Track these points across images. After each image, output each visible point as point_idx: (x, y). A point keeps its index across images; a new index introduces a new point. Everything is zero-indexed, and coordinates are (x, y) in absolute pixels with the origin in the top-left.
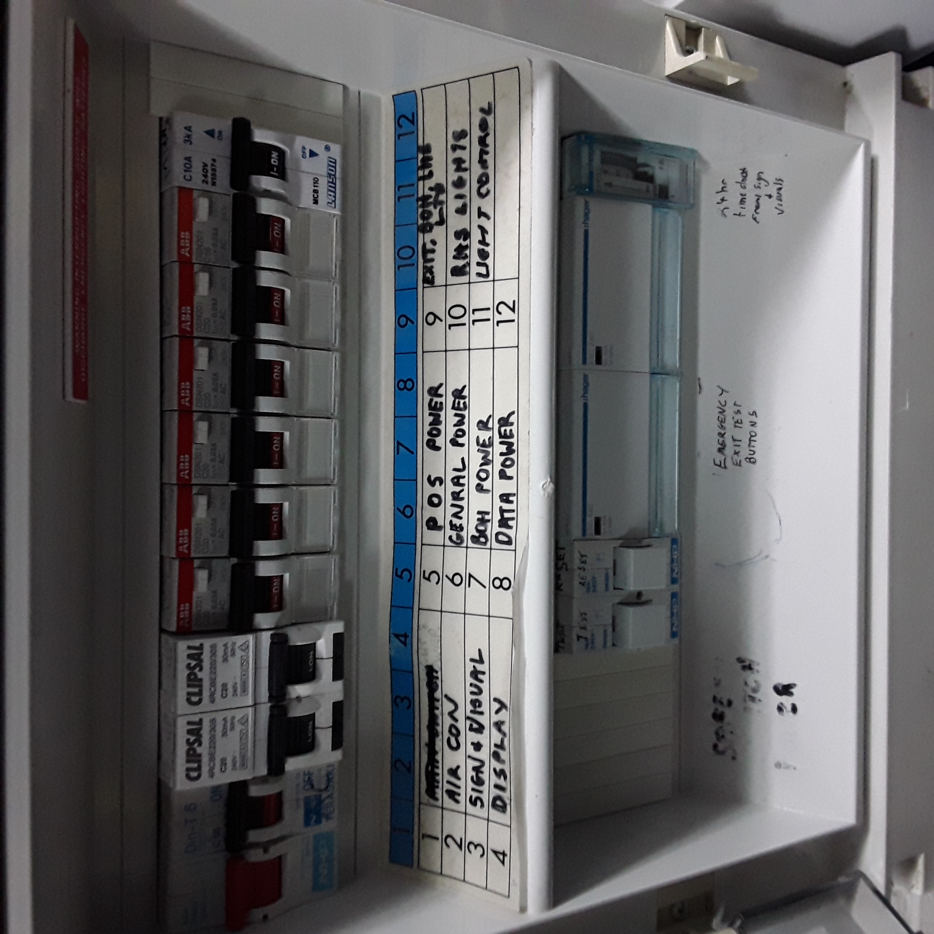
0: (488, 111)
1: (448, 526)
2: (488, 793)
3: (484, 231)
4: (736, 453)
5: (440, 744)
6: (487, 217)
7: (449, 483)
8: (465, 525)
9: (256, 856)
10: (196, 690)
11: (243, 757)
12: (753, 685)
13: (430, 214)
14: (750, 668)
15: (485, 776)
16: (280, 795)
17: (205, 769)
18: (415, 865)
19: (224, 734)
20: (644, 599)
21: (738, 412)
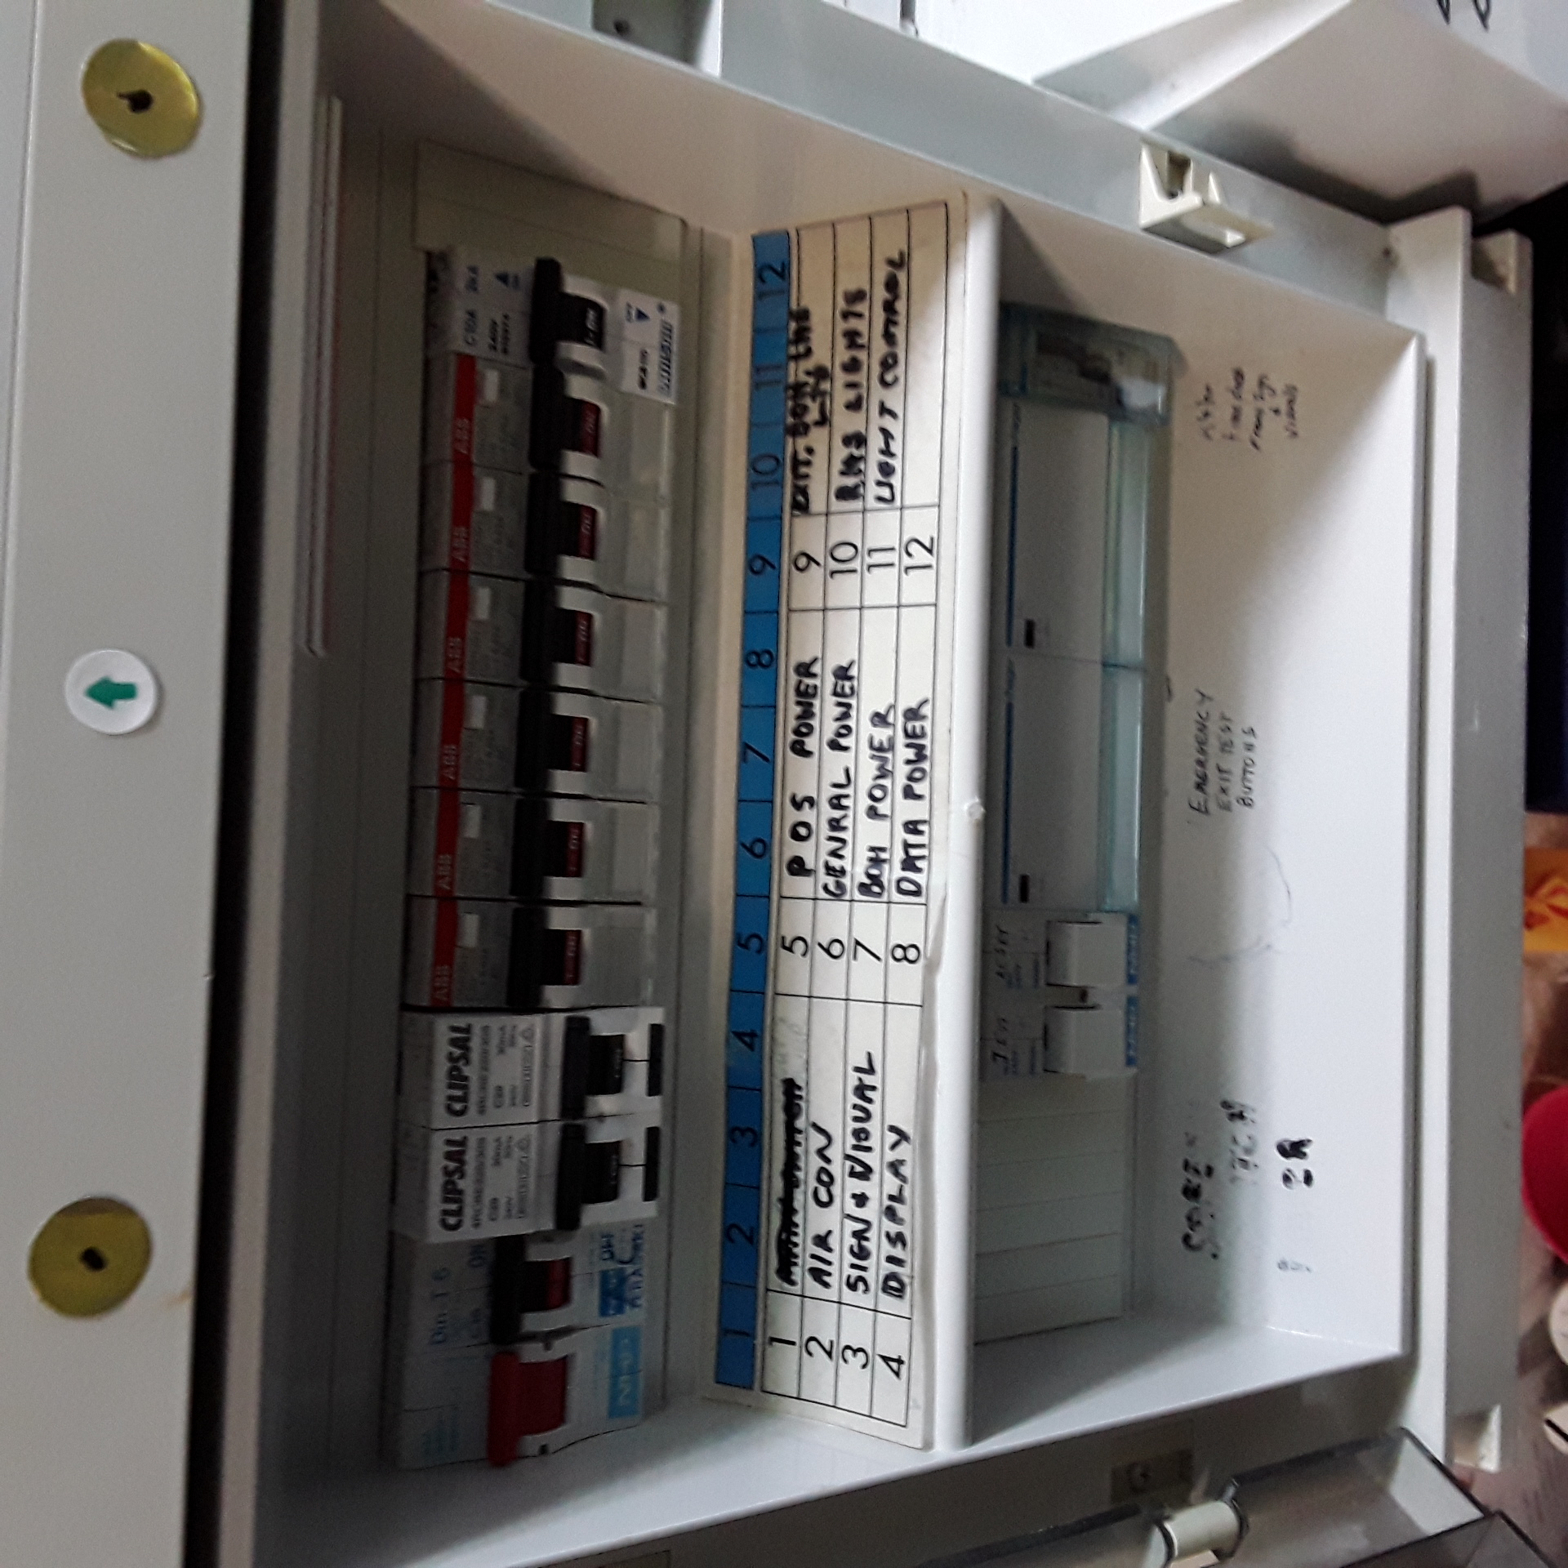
0: (900, 263)
1: (822, 870)
2: (876, 1269)
3: (887, 435)
4: (1224, 791)
5: (801, 1198)
6: (893, 415)
7: (824, 806)
8: (848, 868)
9: (532, 1353)
10: (459, 1093)
11: (522, 1199)
12: (1244, 1141)
13: (805, 409)
14: (1241, 1116)
15: (871, 1245)
16: (567, 1263)
17: (468, 1212)
18: (757, 1386)
19: (497, 1163)
20: (1089, 1000)
21: (1226, 729)
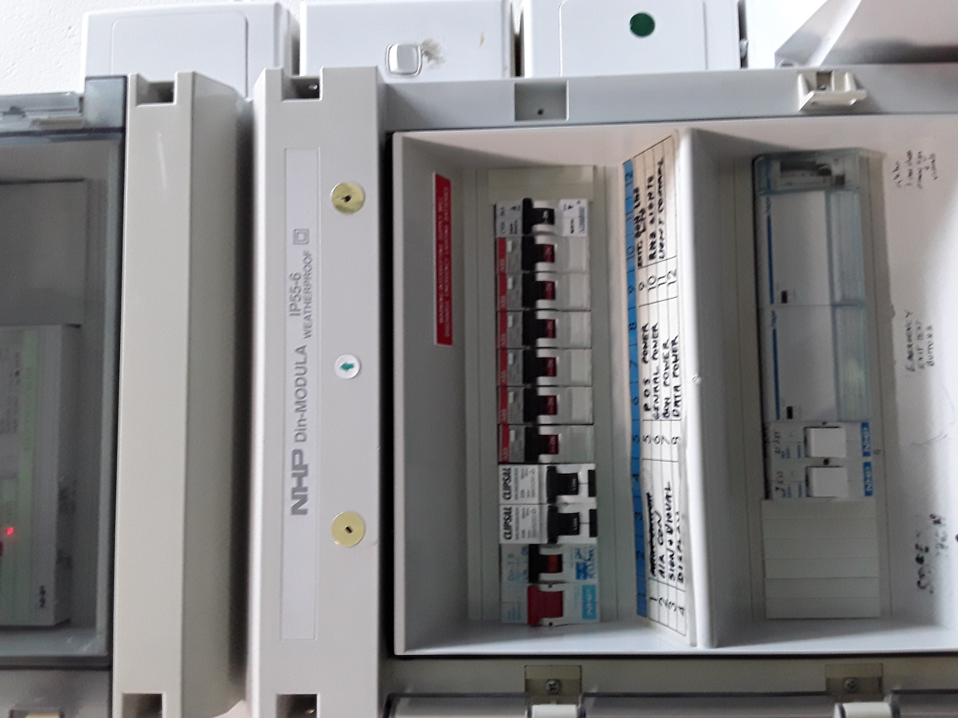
0: (661, 163)
1: (653, 409)
2: (676, 571)
3: (661, 231)
4: (921, 359)
5: (655, 541)
6: (662, 223)
7: (652, 382)
8: (659, 407)
9: (544, 588)
10: (508, 492)
11: (534, 531)
12: (941, 535)
13: (640, 226)
14: (938, 522)
15: (675, 561)
16: (560, 557)
17: (514, 534)
18: (648, 616)
19: (524, 517)
20: (831, 464)
21: (919, 328)
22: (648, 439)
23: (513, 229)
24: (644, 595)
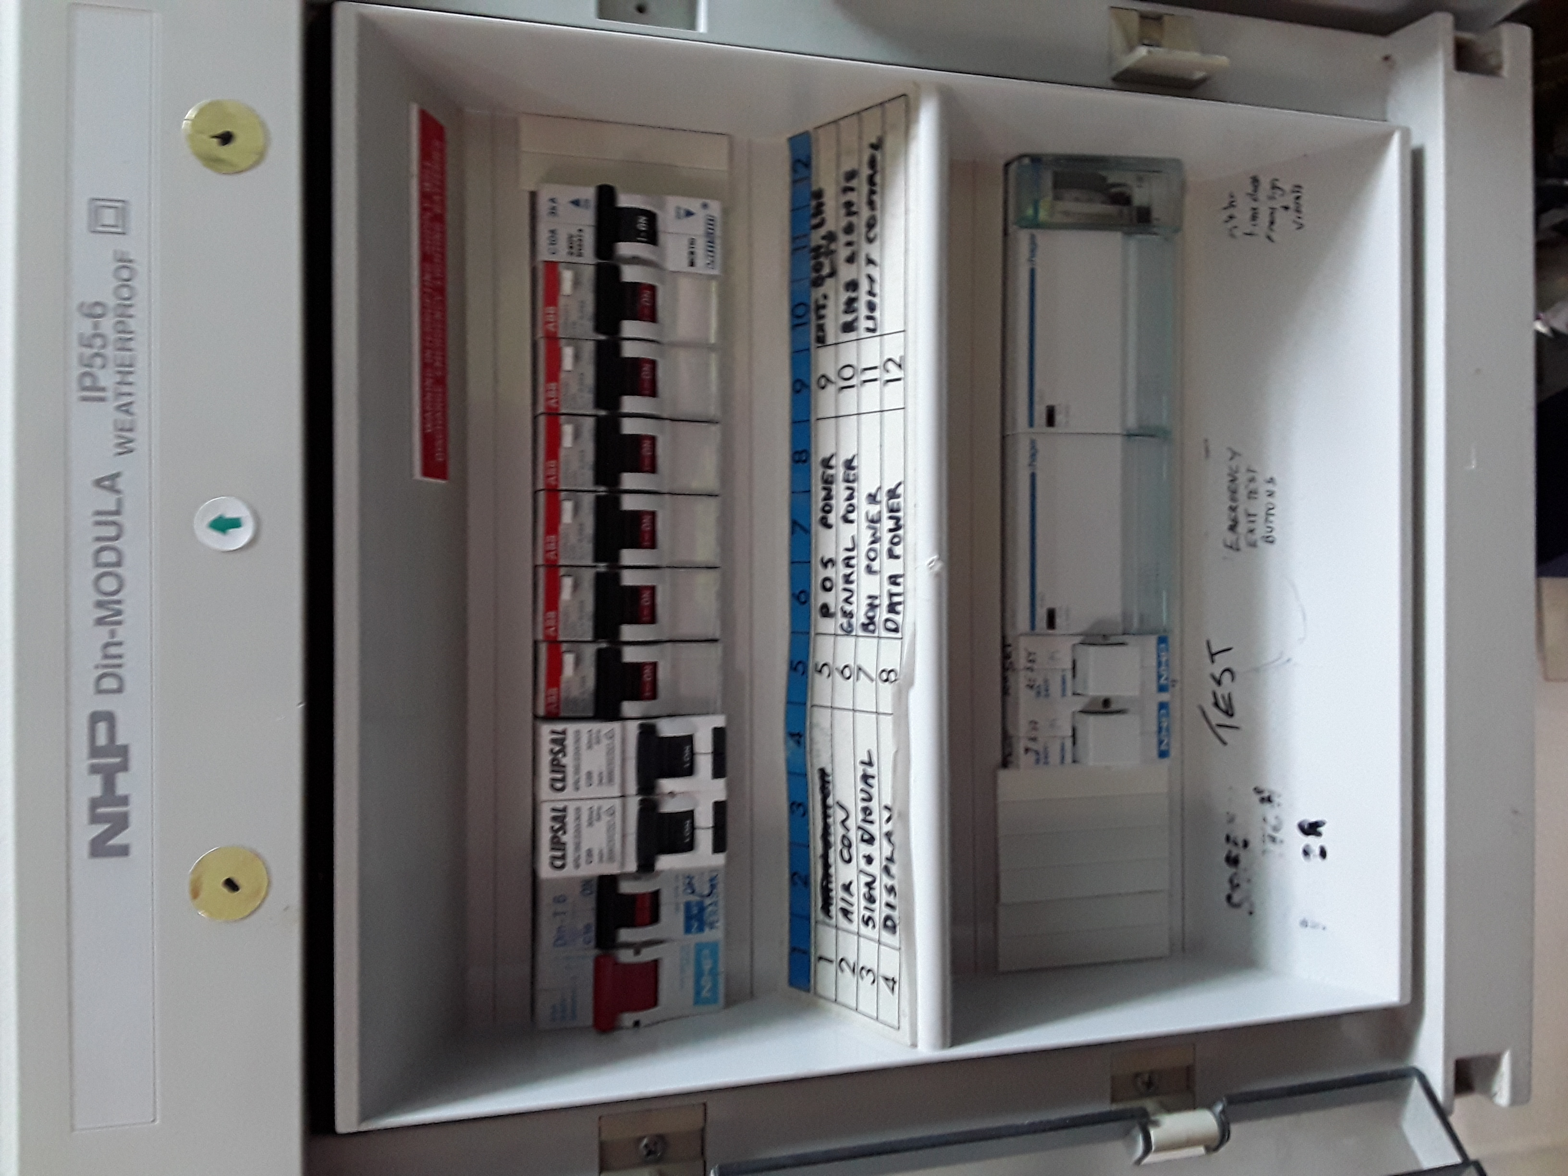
0: (875, 147)
1: (839, 614)
2: (880, 912)
4: (1251, 531)
5: (833, 856)
6: (874, 264)
7: (840, 565)
8: (855, 612)
9: (626, 956)
10: (559, 776)
11: (611, 851)
12: (1272, 821)
13: (822, 265)
14: (1269, 800)
15: (876, 893)
16: (656, 895)
17: (570, 859)
18: (812, 991)
19: (590, 824)
20: (1114, 707)
21: (1252, 480)
22: (826, 670)
23: (574, 246)
24: (806, 953)
